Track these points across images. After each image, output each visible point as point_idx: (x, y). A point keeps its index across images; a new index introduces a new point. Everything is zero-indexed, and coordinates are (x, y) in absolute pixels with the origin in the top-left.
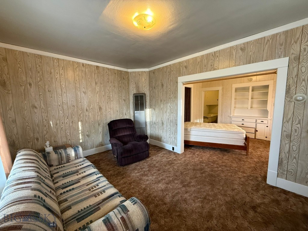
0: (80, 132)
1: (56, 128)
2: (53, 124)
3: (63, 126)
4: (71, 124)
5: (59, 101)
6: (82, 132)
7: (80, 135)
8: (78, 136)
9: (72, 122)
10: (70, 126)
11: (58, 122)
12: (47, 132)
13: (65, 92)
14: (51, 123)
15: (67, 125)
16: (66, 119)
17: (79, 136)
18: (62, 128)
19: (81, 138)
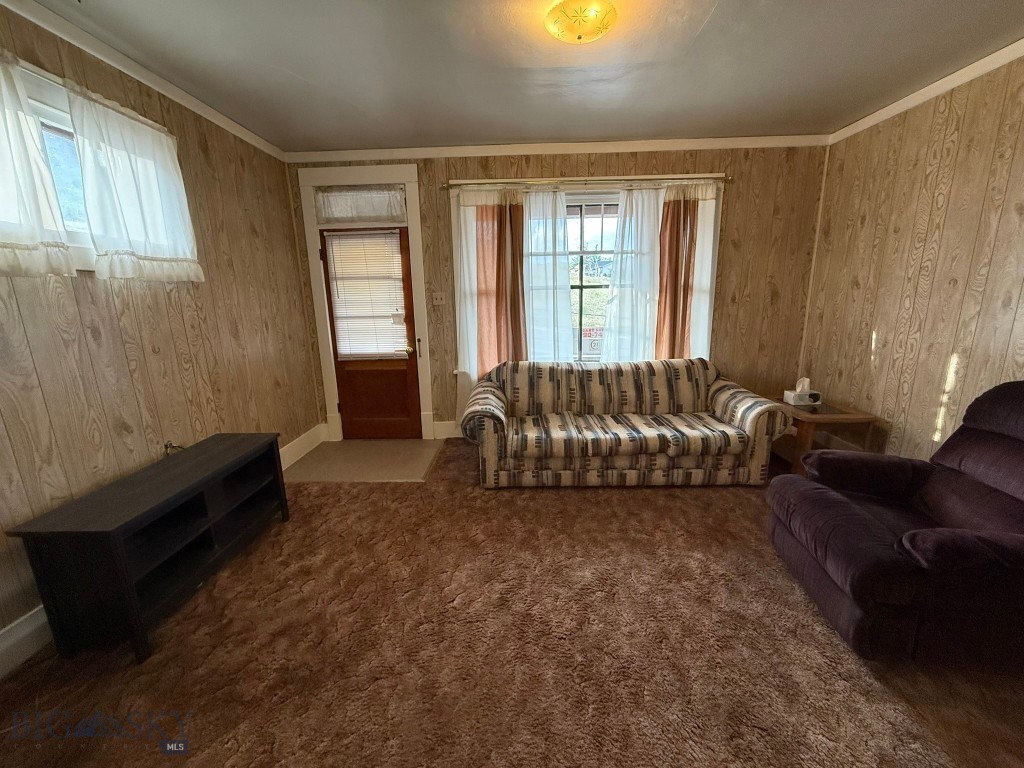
0: (945, 398)
1: (880, 355)
2: (877, 339)
3: (898, 356)
4: (923, 356)
5: (912, 263)
6: (954, 403)
7: (942, 410)
8: (933, 410)
9: (931, 346)
10: (920, 361)
11: (890, 338)
12: (861, 363)
13: (938, 227)
14: (874, 336)
15: (911, 357)
16: (915, 330)
17: (935, 415)
18: (894, 361)
19: (940, 422)
